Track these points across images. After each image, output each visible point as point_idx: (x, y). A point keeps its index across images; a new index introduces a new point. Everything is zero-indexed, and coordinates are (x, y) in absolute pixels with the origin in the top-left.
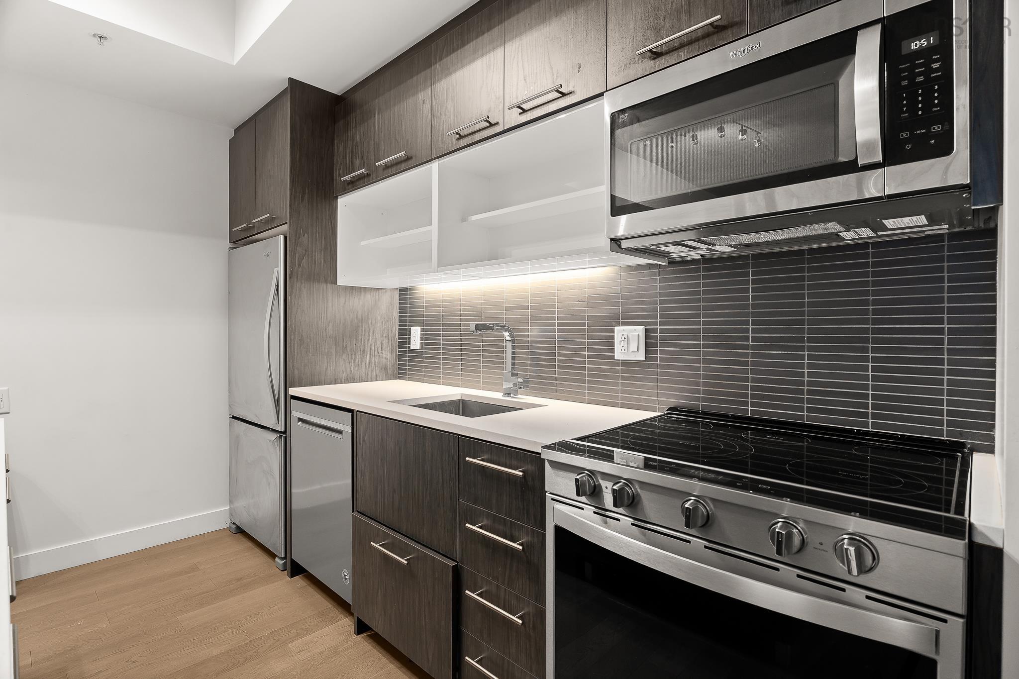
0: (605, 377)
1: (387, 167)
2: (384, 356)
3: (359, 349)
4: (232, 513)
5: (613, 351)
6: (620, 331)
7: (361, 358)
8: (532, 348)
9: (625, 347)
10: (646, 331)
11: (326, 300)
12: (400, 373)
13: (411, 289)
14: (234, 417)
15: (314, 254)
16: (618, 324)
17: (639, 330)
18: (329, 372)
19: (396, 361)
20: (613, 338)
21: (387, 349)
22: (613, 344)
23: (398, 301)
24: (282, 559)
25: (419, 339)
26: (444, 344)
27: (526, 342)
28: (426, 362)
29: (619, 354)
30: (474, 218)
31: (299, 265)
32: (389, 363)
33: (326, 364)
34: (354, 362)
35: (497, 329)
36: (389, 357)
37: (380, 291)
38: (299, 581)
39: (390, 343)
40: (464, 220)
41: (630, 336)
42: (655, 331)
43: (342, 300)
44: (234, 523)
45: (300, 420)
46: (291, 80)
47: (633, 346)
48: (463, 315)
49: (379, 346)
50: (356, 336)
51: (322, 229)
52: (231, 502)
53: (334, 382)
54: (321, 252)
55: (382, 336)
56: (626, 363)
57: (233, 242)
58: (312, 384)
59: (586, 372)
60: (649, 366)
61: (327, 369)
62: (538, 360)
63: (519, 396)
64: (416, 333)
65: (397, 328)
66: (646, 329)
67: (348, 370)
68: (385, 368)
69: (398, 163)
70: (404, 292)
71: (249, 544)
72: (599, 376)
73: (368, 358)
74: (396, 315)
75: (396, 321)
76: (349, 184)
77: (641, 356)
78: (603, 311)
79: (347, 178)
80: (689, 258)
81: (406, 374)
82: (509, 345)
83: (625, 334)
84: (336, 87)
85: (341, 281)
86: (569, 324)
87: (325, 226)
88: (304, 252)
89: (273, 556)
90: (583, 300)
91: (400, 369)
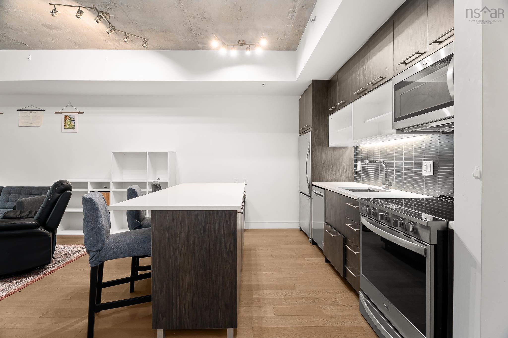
0: (420, 182)
1: (340, 105)
2: (348, 172)
3: (337, 170)
4: (299, 224)
5: (422, 171)
6: (425, 163)
7: (338, 173)
8: (395, 170)
9: (426, 169)
10: (434, 163)
11: (324, 153)
12: (354, 180)
13: (358, 147)
14: (300, 192)
15: (320, 137)
16: (424, 160)
17: (431, 162)
18: (326, 177)
19: (353, 175)
20: (422, 166)
21: (349, 170)
22: (422, 168)
23: (354, 151)
24: (311, 239)
25: (360, 166)
26: (368, 168)
27: (394, 167)
28: (362, 175)
29: (424, 173)
30: (368, 121)
31: (315, 141)
32: (350, 176)
33: (324, 175)
34: (335, 175)
35: (377, 162)
36: (350, 173)
37: (346, 148)
38: (314, 246)
39: (350, 168)
40: (365, 122)
41: (427, 165)
42: (436, 163)
43: (331, 152)
44: (300, 227)
45: (314, 192)
46: (313, 80)
47: (429, 170)
48: (374, 157)
49: (346, 169)
50: (336, 165)
51: (323, 128)
52: (299, 220)
53: (328, 181)
54: (323, 136)
55: (347, 165)
56: (427, 176)
57: (301, 134)
58: (320, 181)
59: (413, 180)
60: (435, 178)
61: (325, 176)
62: (397, 174)
63: (389, 189)
64: (359, 163)
65: (354, 162)
66: (434, 162)
67: (333, 177)
68: (348, 177)
69: (343, 103)
70: (356, 148)
71: (303, 234)
72: (418, 182)
73: (341, 173)
74: (353, 157)
75: (353, 160)
76: (331, 112)
77: (431, 173)
78: (418, 154)
79: (330, 109)
80: (448, 131)
81: (356, 180)
82: (384, 168)
83: (426, 164)
84: (327, 78)
85: (330, 145)
86: (408, 160)
87: (324, 127)
88: (317, 136)
89: (308, 237)
90: (412, 150)
91: (354, 178)
